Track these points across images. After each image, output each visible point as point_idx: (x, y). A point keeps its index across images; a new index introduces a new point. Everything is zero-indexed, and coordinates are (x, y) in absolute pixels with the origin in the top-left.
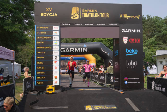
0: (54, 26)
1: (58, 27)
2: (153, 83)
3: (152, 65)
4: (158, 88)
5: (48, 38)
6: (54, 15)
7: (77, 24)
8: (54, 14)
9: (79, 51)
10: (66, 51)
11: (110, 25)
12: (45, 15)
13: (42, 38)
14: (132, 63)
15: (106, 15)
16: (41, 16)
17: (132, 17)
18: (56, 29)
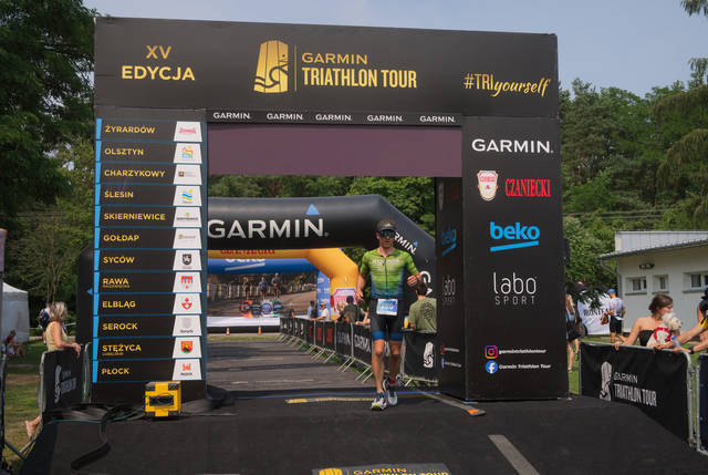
0: (180, 125)
1: (197, 125)
2: (606, 368)
3: (601, 292)
4: (627, 391)
5: (155, 174)
6: (182, 76)
7: (282, 116)
8: (179, 69)
9: (288, 235)
10: (231, 233)
11: (423, 119)
12: (140, 73)
13: (125, 173)
14: (518, 283)
15: (407, 79)
16: (124, 76)
17: (514, 87)
18: (188, 135)
